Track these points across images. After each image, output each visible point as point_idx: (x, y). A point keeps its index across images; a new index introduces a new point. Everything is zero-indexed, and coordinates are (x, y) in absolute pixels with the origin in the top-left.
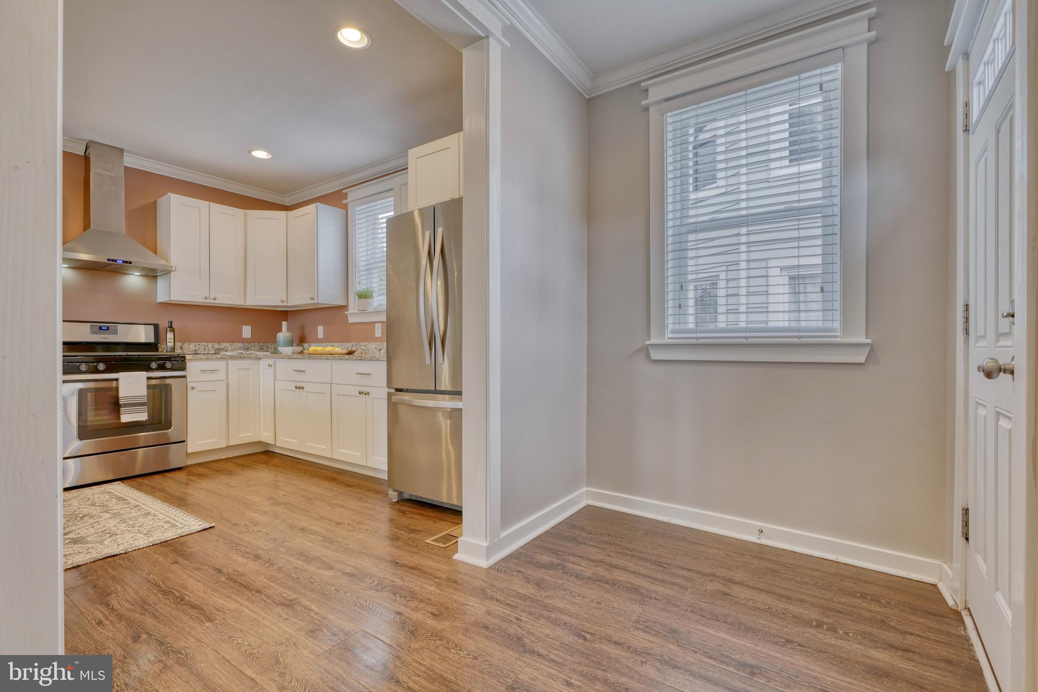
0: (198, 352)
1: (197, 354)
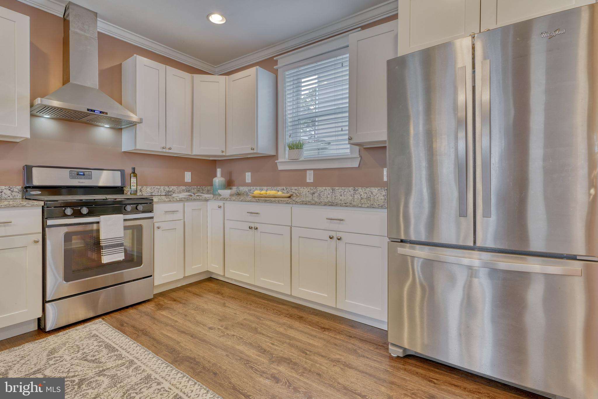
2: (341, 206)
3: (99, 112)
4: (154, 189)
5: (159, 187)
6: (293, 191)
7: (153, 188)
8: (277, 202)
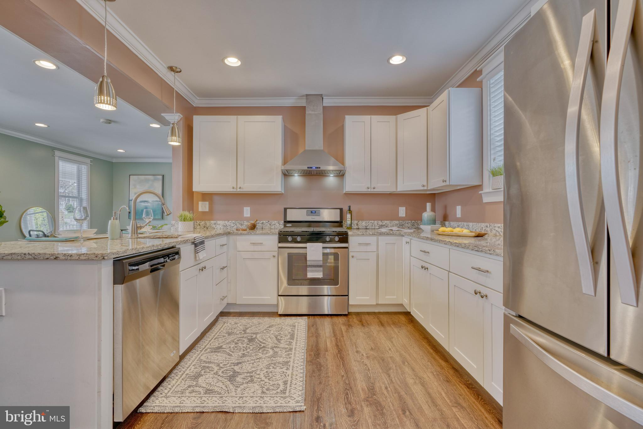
0: (368, 227)
1: (367, 229)
2: (485, 253)
3: (315, 168)
5: (373, 222)
6: (497, 229)
7: (367, 222)
8: (438, 241)
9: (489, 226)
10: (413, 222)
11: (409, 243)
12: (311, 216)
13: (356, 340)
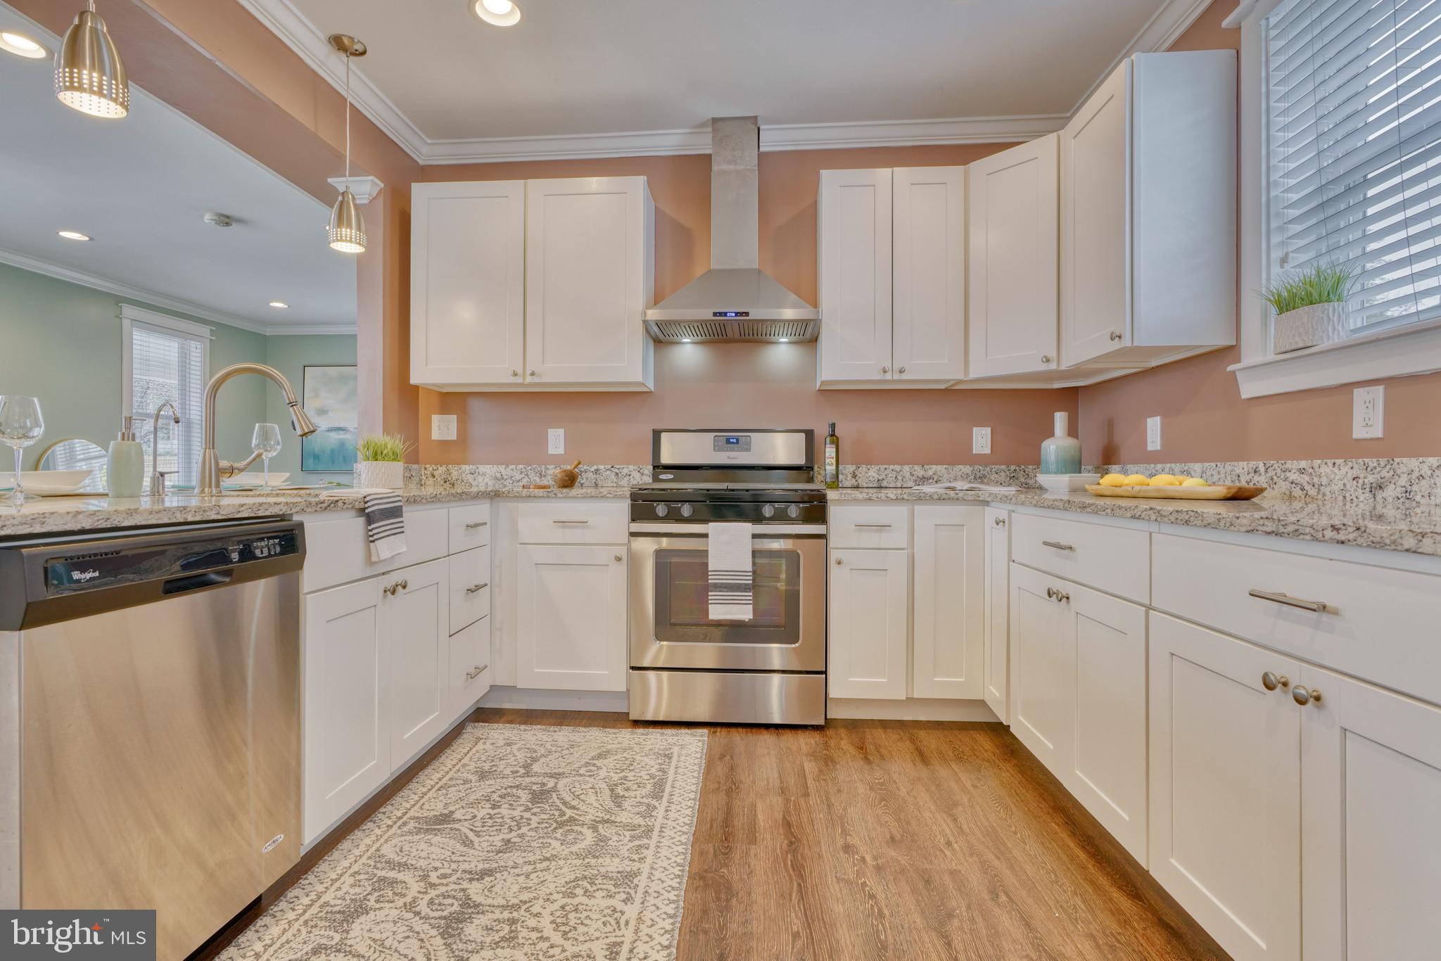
0: (884, 484)
1: (881, 487)
3: (733, 314)
4: (886, 472)
5: (898, 468)
6: (1293, 476)
7: (882, 469)
8: (1109, 511)
9: (1262, 469)
10: (1013, 468)
11: (1007, 523)
12: (727, 451)
13: (845, 809)
